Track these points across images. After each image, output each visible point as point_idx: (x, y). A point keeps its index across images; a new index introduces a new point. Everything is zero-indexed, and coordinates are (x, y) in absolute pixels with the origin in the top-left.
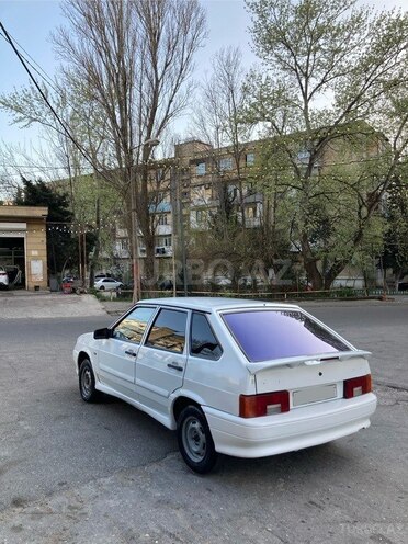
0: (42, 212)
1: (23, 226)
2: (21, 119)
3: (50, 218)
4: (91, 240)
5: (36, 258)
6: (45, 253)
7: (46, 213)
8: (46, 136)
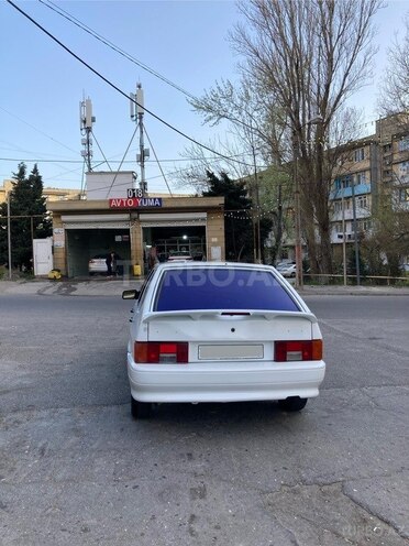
0: (219, 201)
1: (204, 215)
2: (211, 118)
3: (227, 206)
4: (266, 226)
5: (215, 244)
6: (223, 240)
7: (223, 202)
8: (234, 130)
